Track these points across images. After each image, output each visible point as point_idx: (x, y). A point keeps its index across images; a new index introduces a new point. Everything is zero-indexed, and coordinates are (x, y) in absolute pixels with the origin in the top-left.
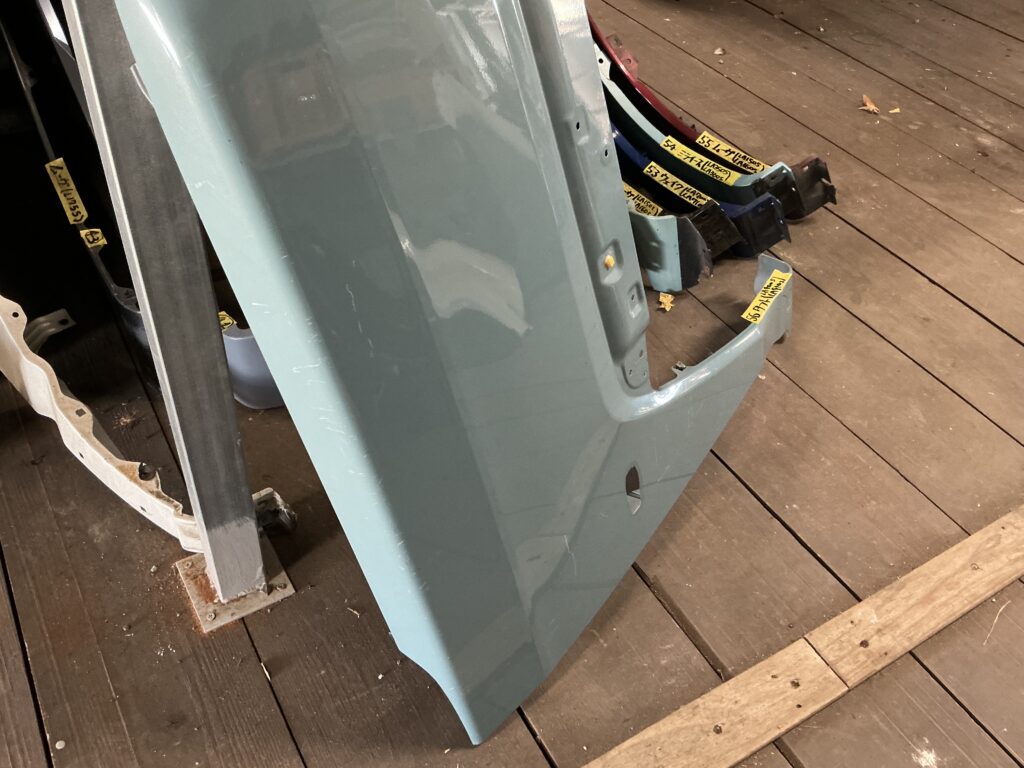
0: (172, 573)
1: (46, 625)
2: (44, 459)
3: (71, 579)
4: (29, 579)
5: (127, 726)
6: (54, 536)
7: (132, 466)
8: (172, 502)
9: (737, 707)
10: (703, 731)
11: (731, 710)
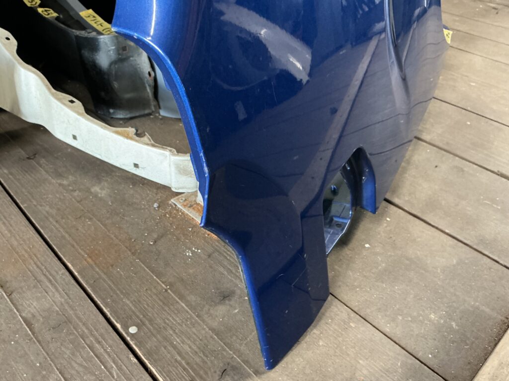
0: (172, 206)
1: (82, 249)
2: (37, 156)
3: (90, 219)
4: (55, 223)
5: (187, 306)
6: (64, 196)
7: (125, 131)
8: (166, 148)
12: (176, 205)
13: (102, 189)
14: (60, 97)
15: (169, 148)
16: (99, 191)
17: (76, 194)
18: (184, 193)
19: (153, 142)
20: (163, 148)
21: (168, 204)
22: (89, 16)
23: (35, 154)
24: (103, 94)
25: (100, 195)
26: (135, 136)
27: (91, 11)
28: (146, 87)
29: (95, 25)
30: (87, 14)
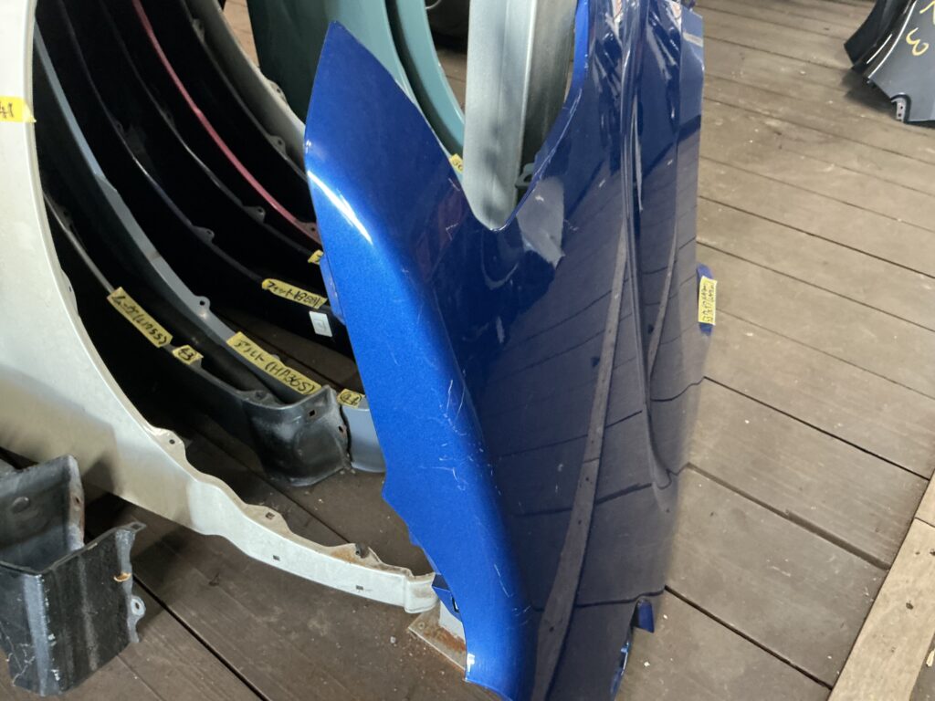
0: (411, 637)
2: (220, 577)
6: (281, 643)
7: (344, 549)
8: (399, 570)
9: (910, 585)
10: (900, 611)
11: (908, 589)
12: (415, 635)
14: (255, 512)
15: (403, 569)
19: (381, 562)
20: (394, 569)
21: (406, 634)
22: (240, 345)
24: (281, 462)
25: (322, 634)
26: (358, 557)
27: (240, 335)
28: (336, 444)
29: (252, 360)
30: (237, 341)
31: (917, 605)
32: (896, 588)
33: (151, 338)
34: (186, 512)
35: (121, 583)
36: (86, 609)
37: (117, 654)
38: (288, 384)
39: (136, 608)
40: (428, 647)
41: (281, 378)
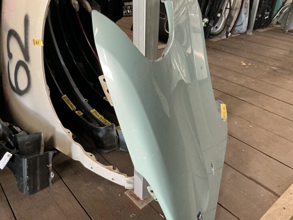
4: (87, 203)
6: (89, 191)
7: (109, 167)
9: (286, 202)
10: (281, 209)
11: (285, 203)
12: (126, 195)
13: (101, 188)
14: (88, 154)
15: (125, 174)
16: (100, 188)
17: (93, 190)
18: (129, 189)
19: (119, 172)
20: (122, 174)
21: (124, 194)
22: (94, 112)
23: (76, 172)
24: (99, 145)
25: (100, 191)
26: (113, 169)
28: (115, 141)
29: (96, 116)
30: (93, 111)
31: (287, 209)
32: (281, 203)
33: (71, 108)
34: (70, 153)
35: (49, 167)
36: (38, 172)
37: (46, 188)
38: (104, 123)
39: (52, 175)
40: (129, 198)
41: (103, 122)
